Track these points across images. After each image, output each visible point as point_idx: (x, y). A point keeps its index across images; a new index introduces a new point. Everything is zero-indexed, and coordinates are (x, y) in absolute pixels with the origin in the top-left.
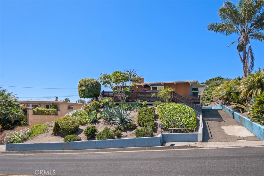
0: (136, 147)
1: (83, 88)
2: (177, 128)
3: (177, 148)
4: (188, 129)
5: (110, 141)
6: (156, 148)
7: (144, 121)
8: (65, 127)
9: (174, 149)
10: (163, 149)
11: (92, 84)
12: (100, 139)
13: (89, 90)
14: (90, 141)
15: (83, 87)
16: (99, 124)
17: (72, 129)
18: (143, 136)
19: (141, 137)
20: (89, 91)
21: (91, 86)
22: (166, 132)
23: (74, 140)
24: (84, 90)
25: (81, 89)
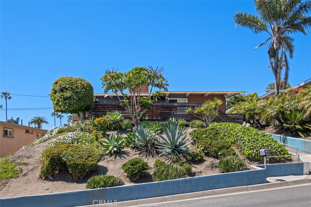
0: (229, 187)
1: (68, 94)
2: (270, 157)
3: (292, 184)
4: (283, 157)
5: (185, 181)
6: (263, 186)
7: (217, 147)
8: (79, 162)
9: (288, 185)
10: (273, 188)
11: (83, 87)
12: (166, 179)
13: (78, 97)
14: (147, 184)
15: (67, 92)
16: (129, 156)
17: (92, 165)
18: (239, 170)
19: (235, 171)
20: (79, 99)
21: (82, 91)
22: (253, 163)
23: (113, 185)
24: (70, 98)
25: (62, 95)
